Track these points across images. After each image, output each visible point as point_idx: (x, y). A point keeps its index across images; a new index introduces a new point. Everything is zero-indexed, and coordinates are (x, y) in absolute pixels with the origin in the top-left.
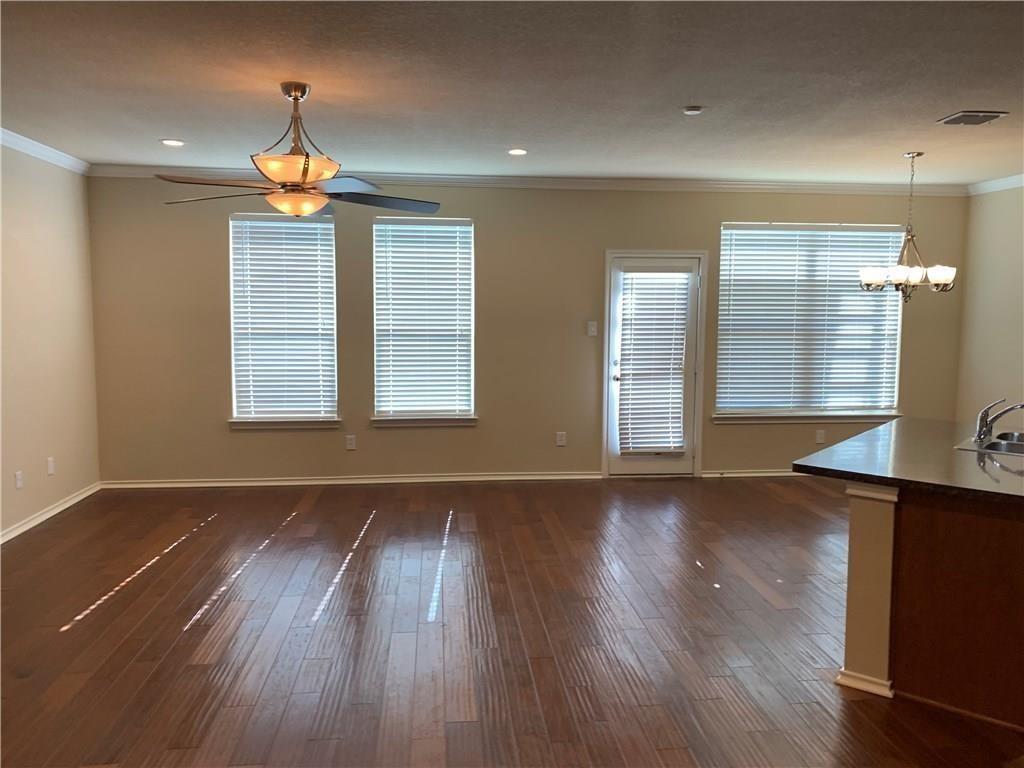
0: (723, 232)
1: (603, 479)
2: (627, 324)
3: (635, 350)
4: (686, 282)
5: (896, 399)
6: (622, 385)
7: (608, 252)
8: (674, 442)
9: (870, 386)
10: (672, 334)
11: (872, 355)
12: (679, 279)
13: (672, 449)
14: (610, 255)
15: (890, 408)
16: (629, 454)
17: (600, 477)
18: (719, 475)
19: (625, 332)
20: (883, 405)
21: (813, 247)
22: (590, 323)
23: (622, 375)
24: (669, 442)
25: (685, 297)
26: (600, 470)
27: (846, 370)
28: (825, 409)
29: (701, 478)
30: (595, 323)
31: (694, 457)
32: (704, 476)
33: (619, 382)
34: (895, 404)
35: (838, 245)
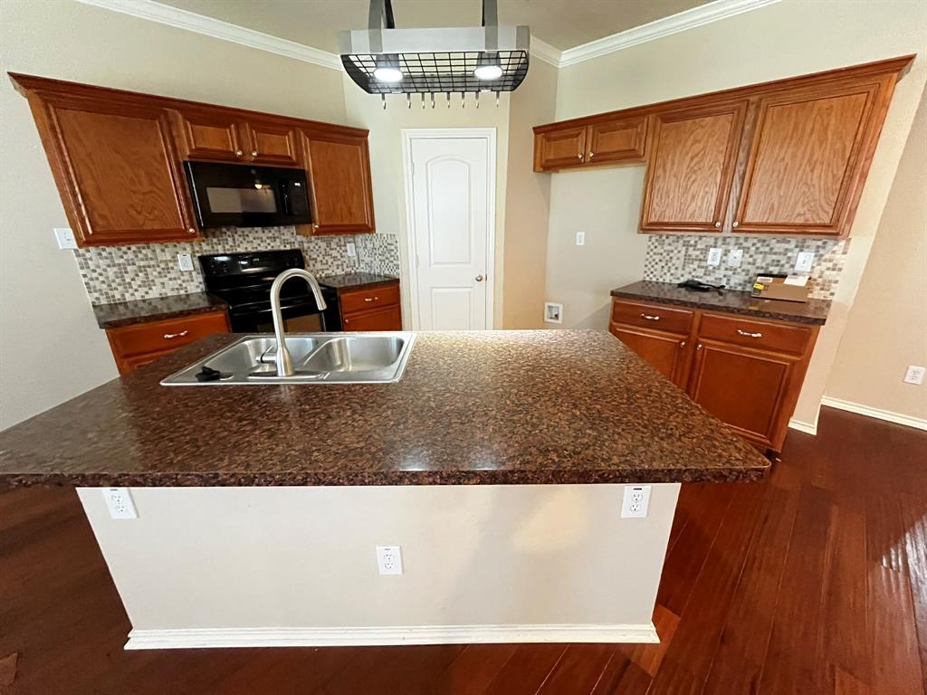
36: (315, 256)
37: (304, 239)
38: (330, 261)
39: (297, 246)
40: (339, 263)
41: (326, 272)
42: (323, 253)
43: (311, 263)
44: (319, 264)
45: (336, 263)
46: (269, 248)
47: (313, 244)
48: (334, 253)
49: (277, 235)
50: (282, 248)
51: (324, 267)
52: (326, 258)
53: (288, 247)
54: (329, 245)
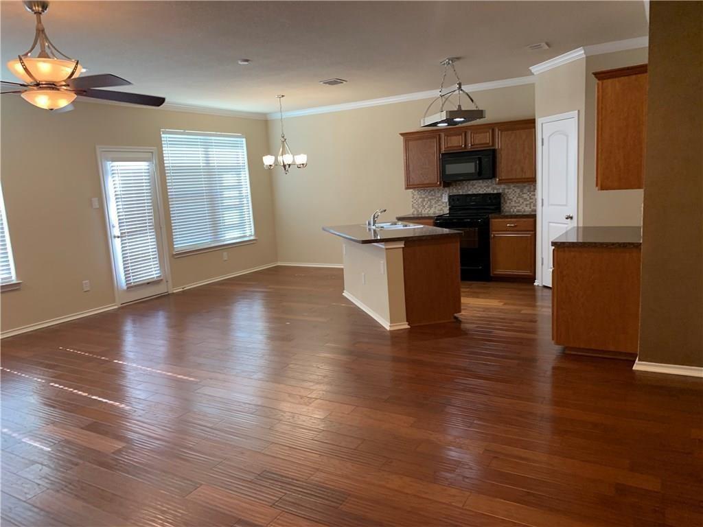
0: (163, 136)
1: (119, 308)
2: (118, 198)
3: (126, 215)
4: (148, 168)
5: (253, 230)
6: (122, 240)
7: (97, 147)
8: (156, 274)
9: (241, 226)
10: (145, 203)
11: (239, 207)
12: (143, 165)
13: (155, 279)
14: (99, 149)
15: (251, 236)
16: (132, 287)
17: (116, 307)
18: (182, 290)
19: (118, 204)
20: (248, 234)
21: (206, 145)
22: (93, 199)
23: (121, 233)
24: (153, 275)
25: (148, 178)
26: (114, 302)
27: (230, 217)
28: (224, 240)
29: (173, 293)
30: (97, 199)
31: (167, 282)
32: (175, 291)
33: (120, 239)
34: (253, 233)
35: (218, 145)
36: (511, 198)
37: (506, 187)
38: (521, 201)
39: (501, 191)
40: (528, 202)
41: (517, 208)
42: (517, 195)
43: (509, 201)
44: (513, 203)
45: (525, 203)
46: (485, 192)
47: (511, 190)
48: (525, 196)
49: (490, 184)
50: (492, 192)
51: (516, 205)
52: (519, 199)
53: (495, 192)
54: (522, 191)
